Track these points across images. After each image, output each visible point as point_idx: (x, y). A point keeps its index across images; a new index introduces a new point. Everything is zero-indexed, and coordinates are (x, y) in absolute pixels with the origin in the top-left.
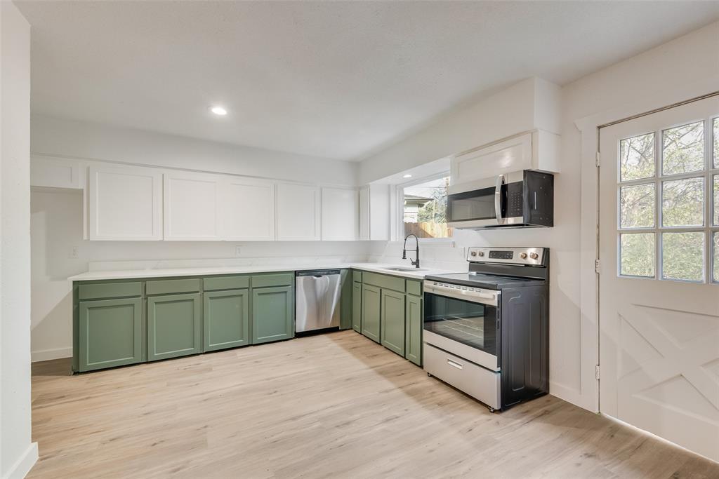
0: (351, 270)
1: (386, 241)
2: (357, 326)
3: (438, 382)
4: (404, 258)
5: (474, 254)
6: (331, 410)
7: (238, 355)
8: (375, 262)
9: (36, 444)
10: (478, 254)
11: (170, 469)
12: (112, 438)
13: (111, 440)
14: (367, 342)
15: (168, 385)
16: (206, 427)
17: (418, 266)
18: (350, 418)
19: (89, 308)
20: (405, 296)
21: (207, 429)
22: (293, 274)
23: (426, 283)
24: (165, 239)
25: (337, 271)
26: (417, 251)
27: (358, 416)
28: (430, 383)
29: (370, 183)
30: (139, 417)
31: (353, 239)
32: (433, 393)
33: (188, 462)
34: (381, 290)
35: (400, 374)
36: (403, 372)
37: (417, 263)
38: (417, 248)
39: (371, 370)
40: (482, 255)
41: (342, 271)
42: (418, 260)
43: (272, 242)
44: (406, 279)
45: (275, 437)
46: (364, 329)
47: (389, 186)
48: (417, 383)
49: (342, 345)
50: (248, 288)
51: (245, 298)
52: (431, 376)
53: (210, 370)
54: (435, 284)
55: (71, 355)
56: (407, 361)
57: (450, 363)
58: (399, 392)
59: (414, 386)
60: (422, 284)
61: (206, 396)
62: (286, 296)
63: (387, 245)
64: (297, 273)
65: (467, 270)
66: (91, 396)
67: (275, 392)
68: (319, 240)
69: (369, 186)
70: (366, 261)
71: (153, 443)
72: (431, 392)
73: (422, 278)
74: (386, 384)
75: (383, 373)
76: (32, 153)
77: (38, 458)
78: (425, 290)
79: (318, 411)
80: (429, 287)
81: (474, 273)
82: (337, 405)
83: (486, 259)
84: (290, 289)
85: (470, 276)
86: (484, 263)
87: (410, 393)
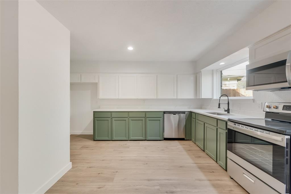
0: (191, 113)
1: (211, 99)
2: (193, 139)
3: (236, 184)
4: (219, 107)
5: (269, 107)
6: (167, 181)
7: (140, 143)
8: (205, 109)
9: (71, 162)
10: (272, 107)
11: (98, 187)
12: (90, 166)
13: (90, 167)
14: (198, 149)
15: (114, 151)
16: (116, 172)
17: (228, 112)
18: (174, 190)
19: (97, 120)
20: (217, 129)
21: (117, 173)
22: (163, 113)
23: (229, 123)
24: (119, 98)
25: (184, 112)
26: (228, 104)
27: (178, 190)
28: (231, 183)
29: (201, 70)
30: (101, 161)
31: (193, 98)
32: (231, 190)
33: (105, 186)
34: (204, 123)
35: (211, 171)
36: (214, 171)
37: (228, 111)
38: (228, 102)
39: (195, 165)
40: (277, 108)
41: (186, 112)
42: (228, 109)
43: (155, 99)
44: (217, 119)
45: (138, 187)
46: (197, 142)
47: (213, 71)
48: (221, 180)
49: (184, 148)
50: (145, 117)
51: (144, 121)
52: (232, 178)
53: (129, 147)
54: (235, 125)
55: (93, 134)
56: (218, 165)
57: (244, 175)
58: (207, 183)
59: (219, 182)
60: (226, 123)
61: (122, 158)
62: (160, 122)
63: (212, 101)
64: (164, 112)
65: (264, 117)
66: (93, 149)
67: (147, 164)
68: (176, 98)
69: (201, 72)
70: (201, 108)
71: (99, 173)
72: (230, 189)
73: (226, 120)
74: (201, 175)
75: (201, 168)
76: (70, 72)
77: (71, 167)
78: (228, 127)
79: (161, 180)
80: (231, 126)
81: (270, 120)
82: (171, 180)
83: (280, 110)
84: (161, 119)
85: (266, 121)
86: (278, 113)
87: (215, 186)
